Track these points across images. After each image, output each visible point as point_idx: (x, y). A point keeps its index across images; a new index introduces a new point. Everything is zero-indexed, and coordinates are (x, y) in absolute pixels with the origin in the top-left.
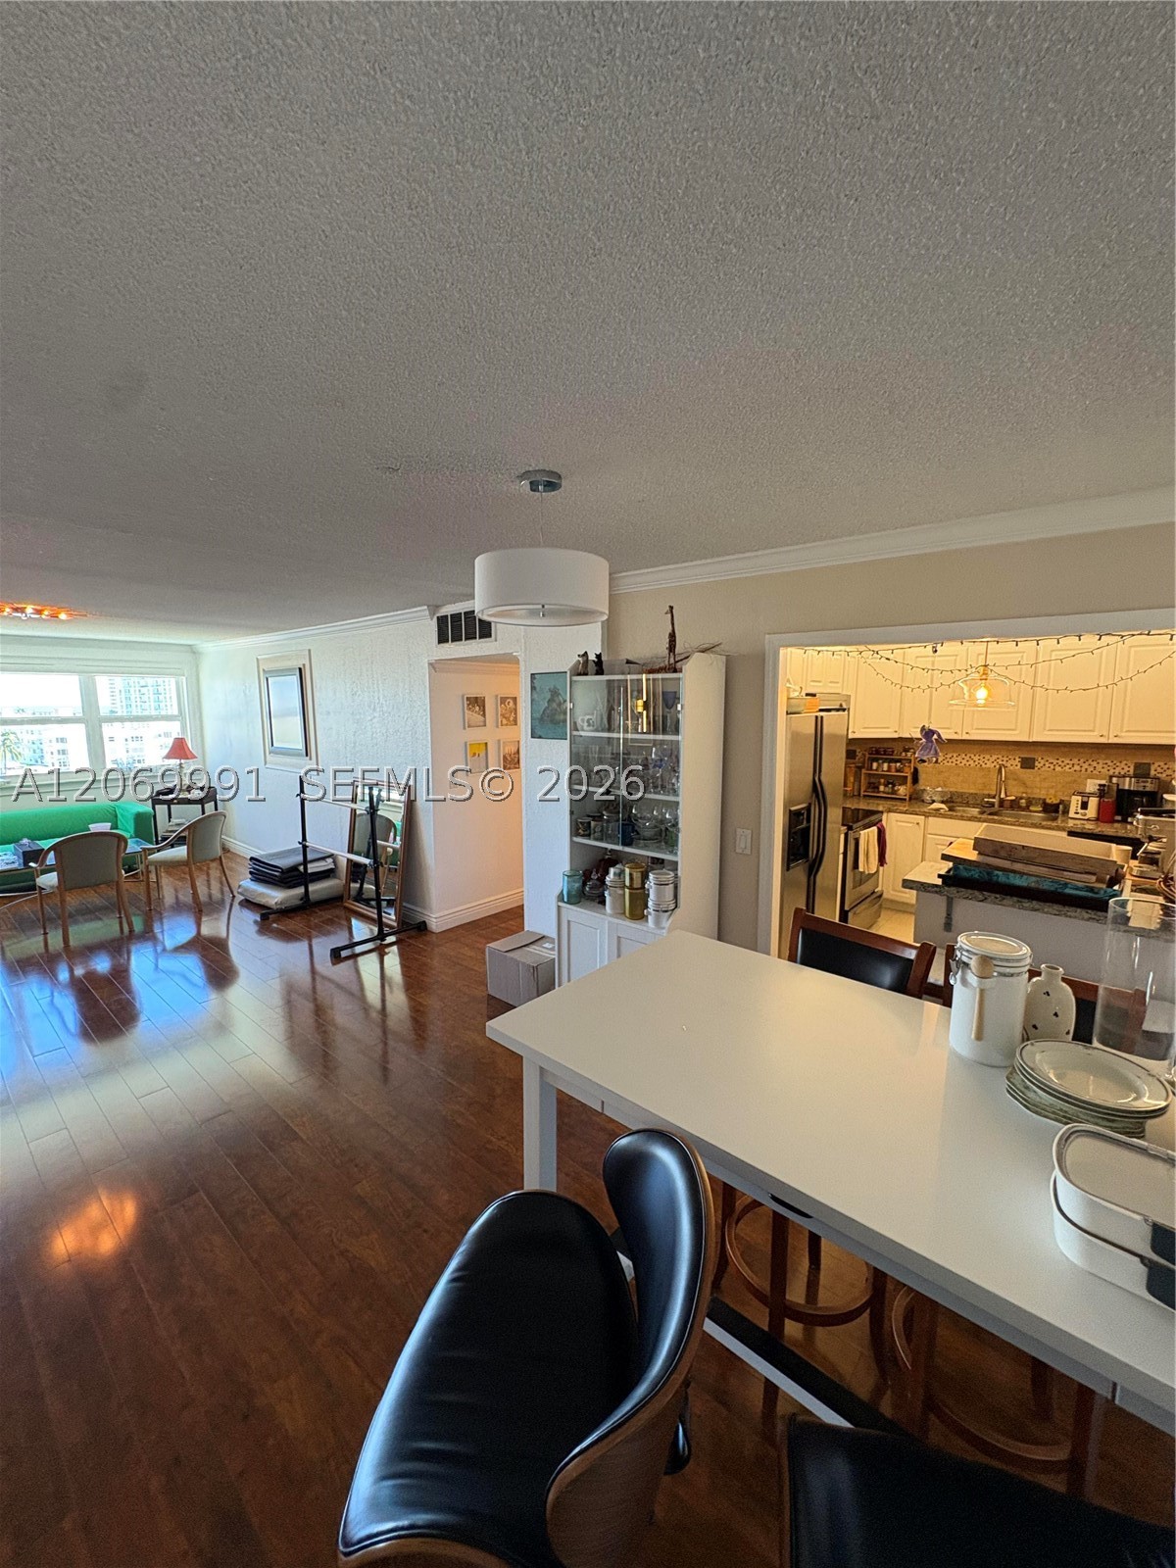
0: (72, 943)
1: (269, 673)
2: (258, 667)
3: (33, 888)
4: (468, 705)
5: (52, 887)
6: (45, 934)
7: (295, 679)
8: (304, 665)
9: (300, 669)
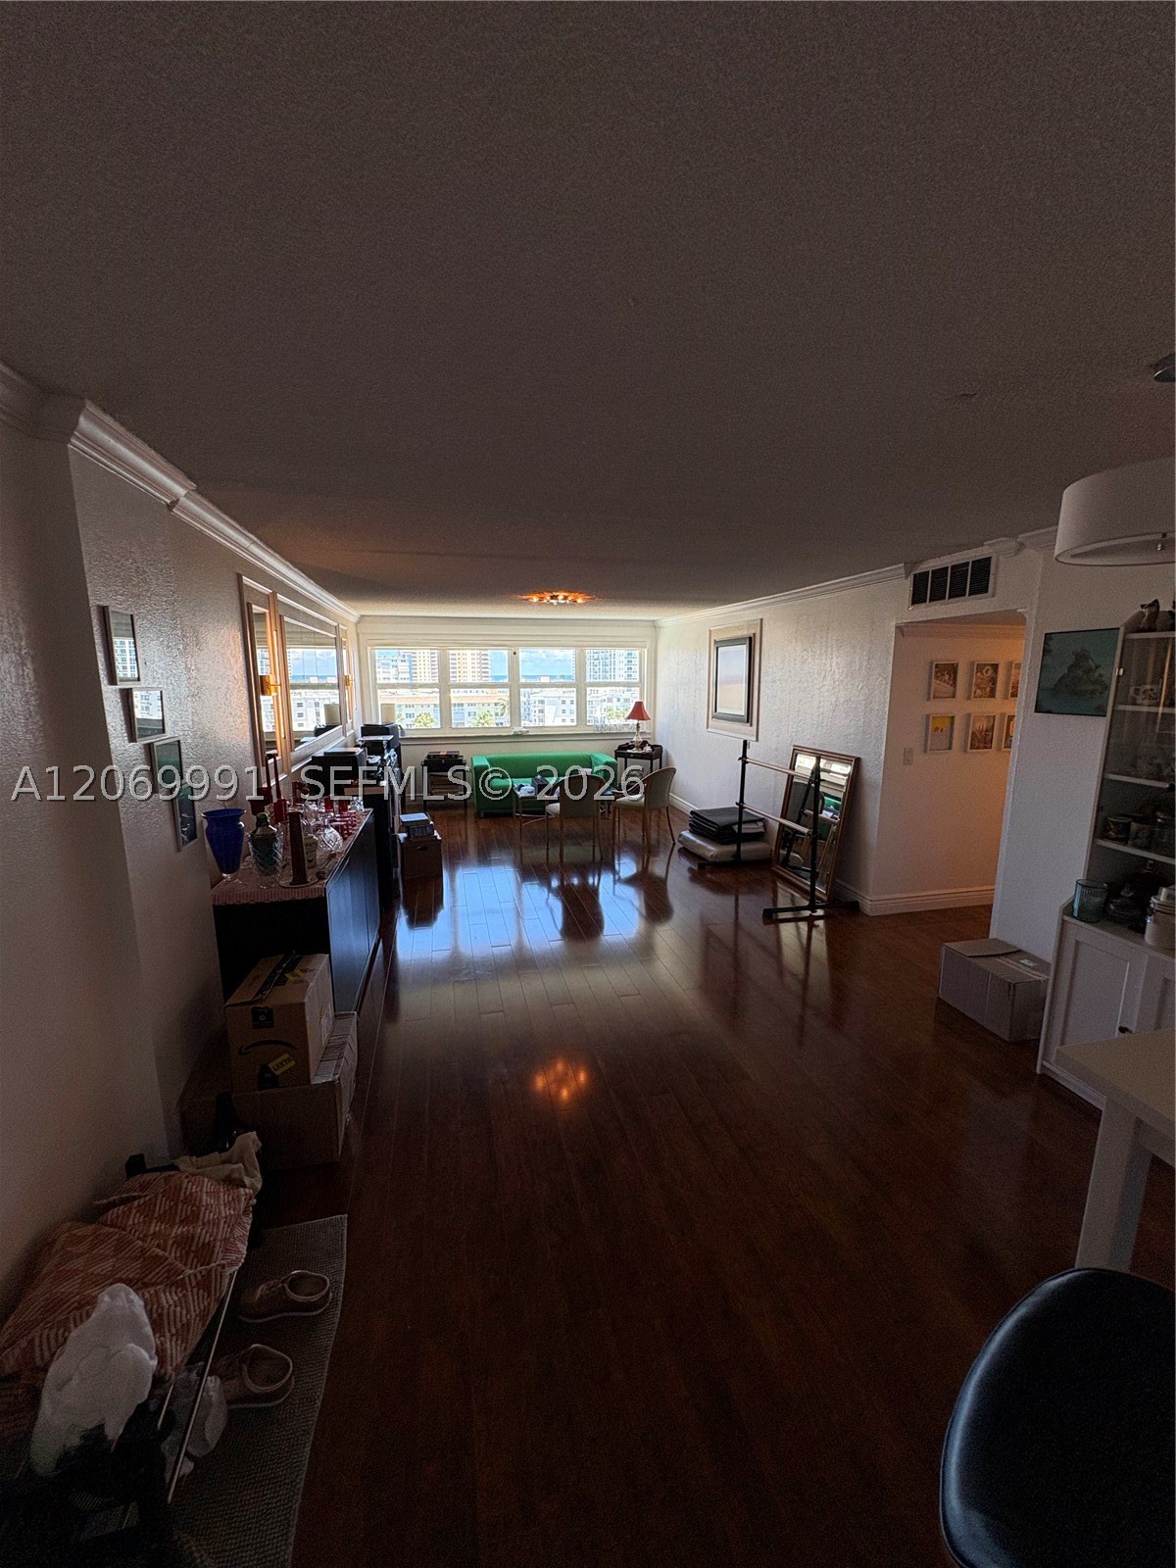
0: (565, 860)
1: (719, 644)
2: (710, 638)
3: (543, 812)
4: (936, 672)
5: (556, 814)
6: (548, 849)
7: (744, 648)
8: (754, 634)
9: (750, 638)
